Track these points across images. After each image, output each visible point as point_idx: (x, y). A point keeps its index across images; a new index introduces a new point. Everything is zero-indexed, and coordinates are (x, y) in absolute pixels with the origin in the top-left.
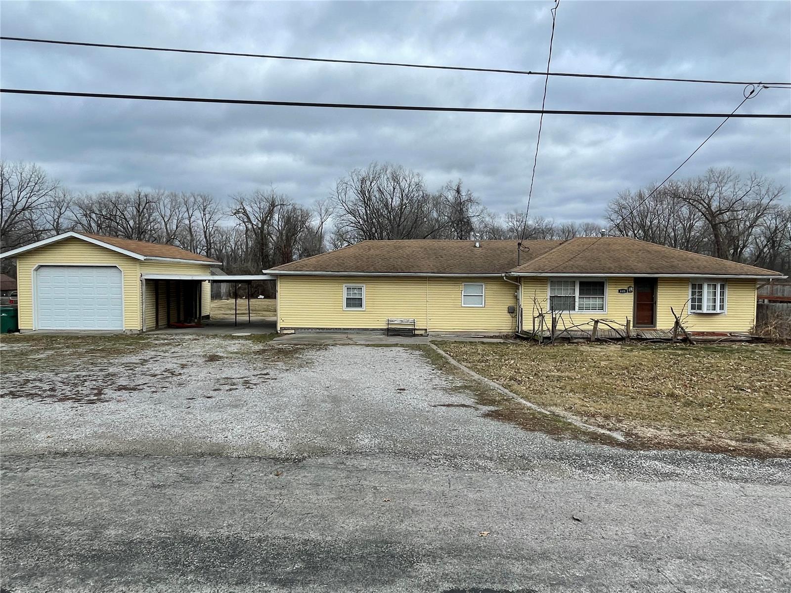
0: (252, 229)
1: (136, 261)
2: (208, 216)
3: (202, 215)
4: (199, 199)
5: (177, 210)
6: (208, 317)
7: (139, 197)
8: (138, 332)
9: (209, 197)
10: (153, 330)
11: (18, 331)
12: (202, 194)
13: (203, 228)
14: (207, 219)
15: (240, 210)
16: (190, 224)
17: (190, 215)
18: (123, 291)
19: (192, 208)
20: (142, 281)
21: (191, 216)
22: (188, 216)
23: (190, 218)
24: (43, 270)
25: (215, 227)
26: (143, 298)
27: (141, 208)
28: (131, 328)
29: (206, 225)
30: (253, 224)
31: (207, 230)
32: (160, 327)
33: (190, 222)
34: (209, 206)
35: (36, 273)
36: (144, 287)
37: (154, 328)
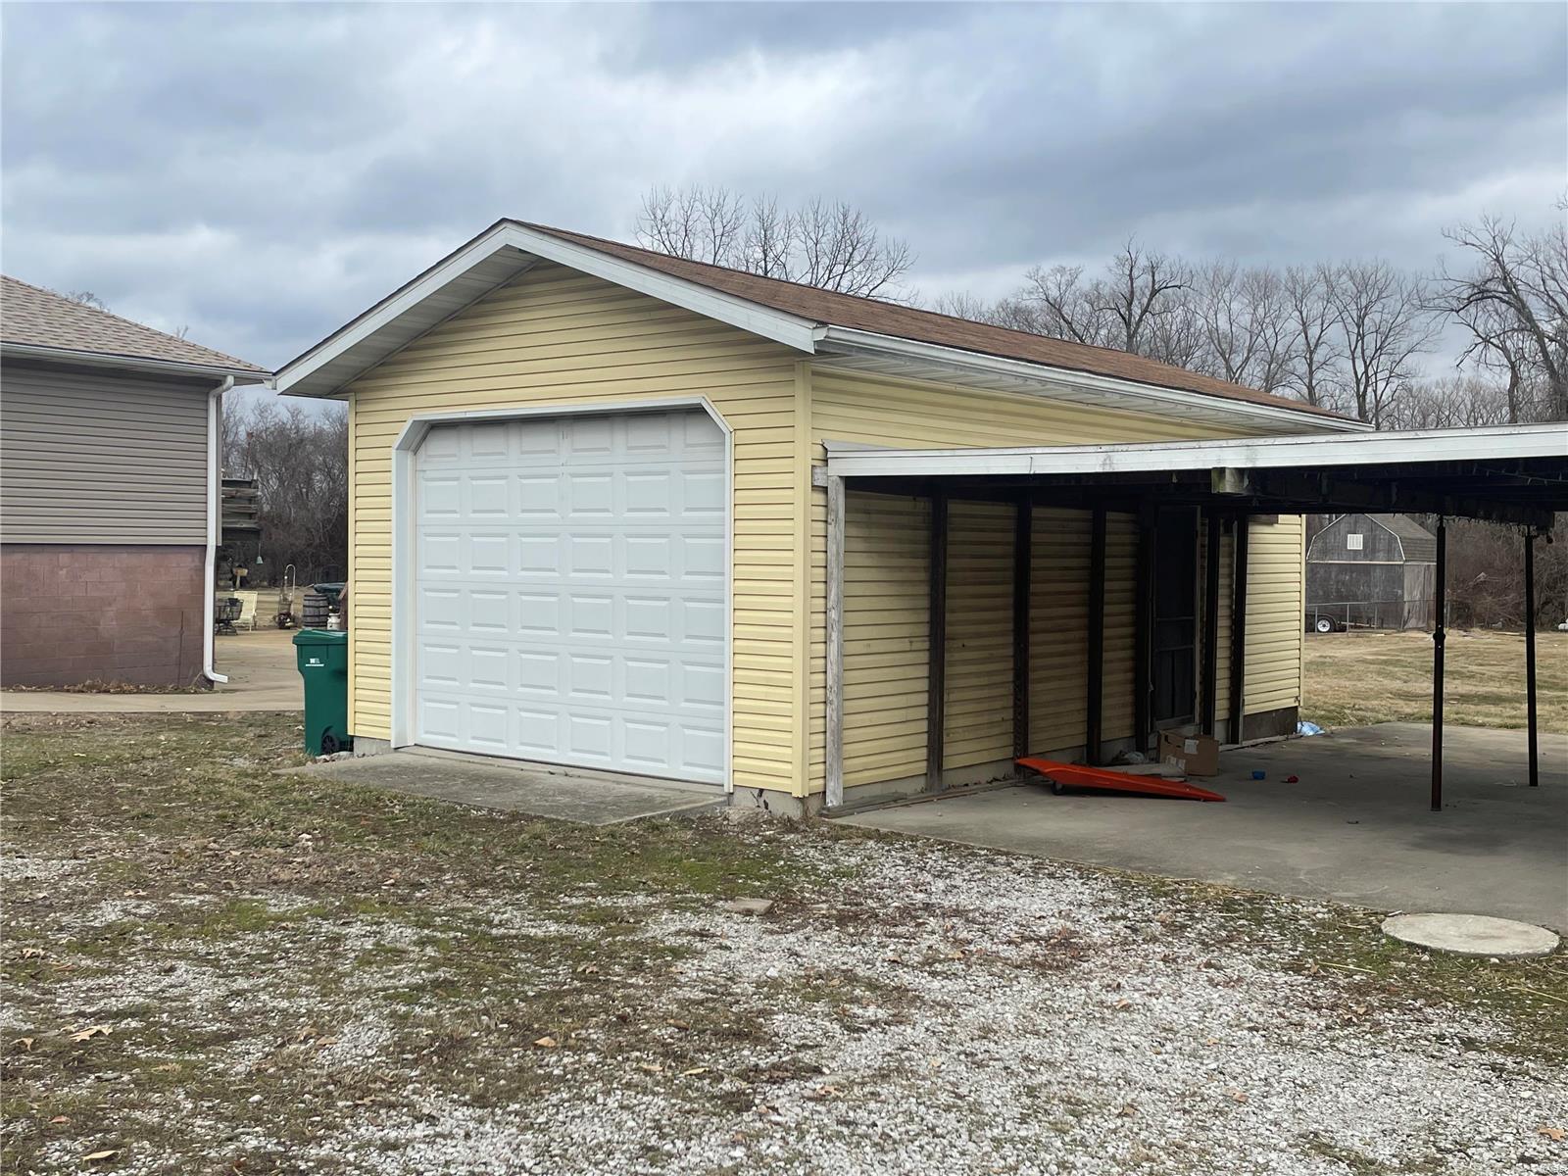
0: (1539, 357)
1: (791, 368)
2: (1371, 341)
3: (1354, 338)
4: (1345, 282)
5: (1269, 332)
6: (1286, 720)
7: (1130, 275)
8: (795, 812)
9: (1380, 275)
10: (898, 800)
11: (347, 744)
12: (1354, 267)
13: (1354, 385)
14: (1369, 353)
15: (1491, 286)
16: (1311, 373)
17: (1313, 342)
18: (729, 558)
19: (1319, 321)
20: (825, 490)
21: (1316, 346)
22: (1304, 348)
23: (1311, 353)
24: (440, 447)
25: (1398, 376)
26: (833, 596)
27: (1137, 311)
28: (760, 782)
29: (1366, 372)
30: (1540, 336)
31: (1370, 389)
32: (950, 778)
33: (1310, 365)
34: (1378, 306)
35: (415, 464)
36: (837, 530)
37: (910, 788)
